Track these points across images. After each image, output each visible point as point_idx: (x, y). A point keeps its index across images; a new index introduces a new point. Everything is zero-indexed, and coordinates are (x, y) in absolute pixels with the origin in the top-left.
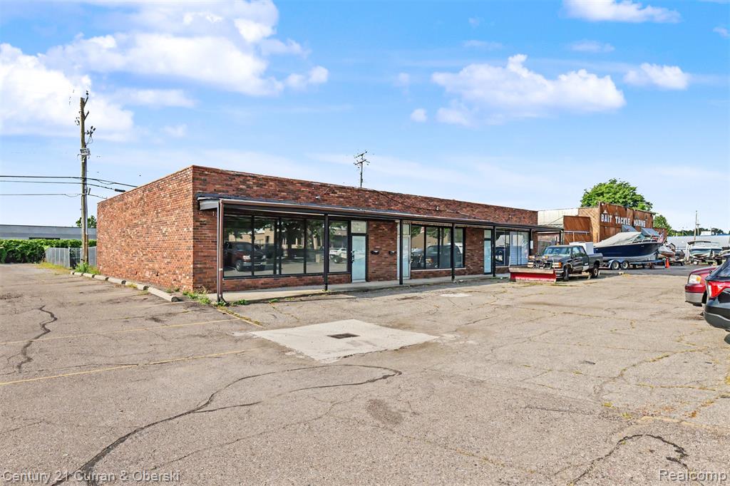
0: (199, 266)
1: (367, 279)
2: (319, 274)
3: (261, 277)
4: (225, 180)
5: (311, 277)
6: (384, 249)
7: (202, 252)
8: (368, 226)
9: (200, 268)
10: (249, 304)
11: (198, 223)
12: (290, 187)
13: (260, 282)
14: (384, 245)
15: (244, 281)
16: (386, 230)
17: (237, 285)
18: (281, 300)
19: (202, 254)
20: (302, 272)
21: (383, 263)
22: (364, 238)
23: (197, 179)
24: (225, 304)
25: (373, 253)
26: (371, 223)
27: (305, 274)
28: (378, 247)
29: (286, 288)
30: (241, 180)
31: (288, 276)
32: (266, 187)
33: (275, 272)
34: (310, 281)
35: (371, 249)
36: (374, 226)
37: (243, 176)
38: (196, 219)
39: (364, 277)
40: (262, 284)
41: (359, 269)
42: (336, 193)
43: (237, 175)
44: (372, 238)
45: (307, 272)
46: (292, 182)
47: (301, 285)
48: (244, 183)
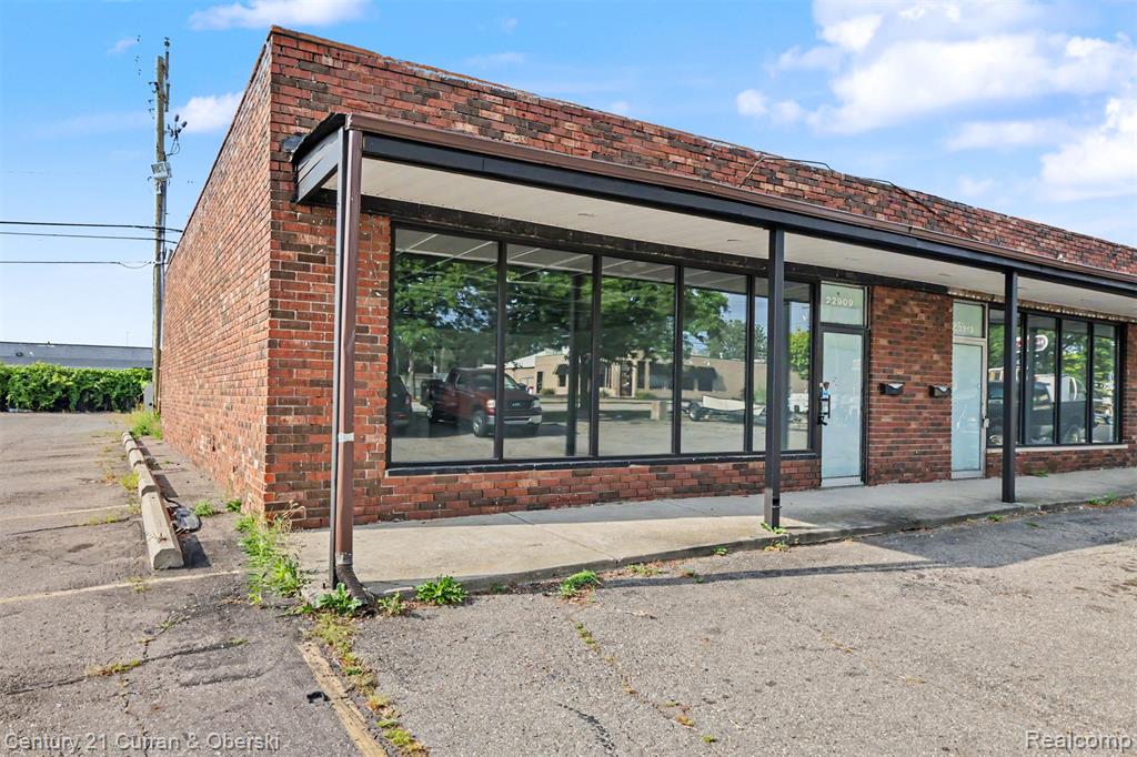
0: (291, 420)
1: (867, 477)
2: (724, 457)
3: (526, 464)
4: (402, 96)
5: (698, 468)
6: (916, 378)
7: (304, 365)
8: (870, 301)
9: (297, 429)
10: (468, 601)
11: (292, 255)
12: (636, 146)
13: (525, 484)
14: (916, 367)
15: (465, 479)
16: (923, 317)
17: (436, 495)
18: (608, 576)
19: (307, 374)
20: (667, 449)
21: (913, 425)
22: (858, 340)
23: (293, 82)
24: (356, 603)
25: (883, 388)
26: (879, 291)
27: (678, 457)
28: (900, 372)
29: (613, 507)
30: (462, 101)
31: (623, 461)
32: (551, 137)
33: (571, 447)
34: (695, 482)
35: (878, 378)
36: (888, 301)
37: (467, 86)
38: (281, 239)
39: (857, 470)
40: (530, 491)
41: (841, 446)
42: (780, 182)
43: (442, 82)
44: (883, 342)
45: (684, 450)
46: (641, 130)
47: (663, 496)
48: (469, 113)
